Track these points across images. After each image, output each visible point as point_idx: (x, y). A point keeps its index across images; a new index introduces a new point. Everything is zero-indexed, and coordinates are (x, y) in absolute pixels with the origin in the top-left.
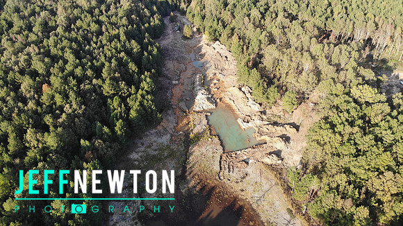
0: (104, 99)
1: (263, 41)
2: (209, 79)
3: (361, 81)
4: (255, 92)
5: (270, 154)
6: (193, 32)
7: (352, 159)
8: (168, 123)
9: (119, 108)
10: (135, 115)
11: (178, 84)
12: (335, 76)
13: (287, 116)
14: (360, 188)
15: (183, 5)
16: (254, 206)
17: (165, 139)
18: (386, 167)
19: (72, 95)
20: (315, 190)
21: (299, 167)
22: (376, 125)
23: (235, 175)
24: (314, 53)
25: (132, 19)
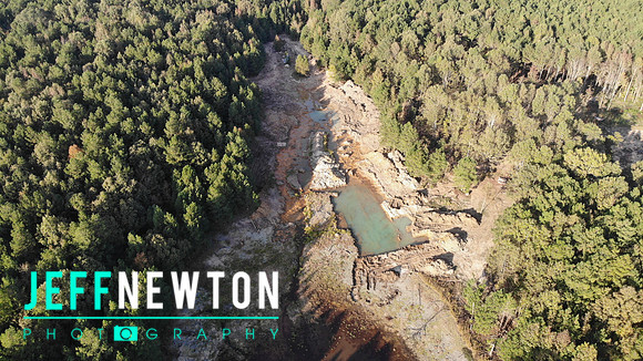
0: (166, 171)
1: (422, 80)
2: (336, 139)
3: (579, 143)
4: (409, 160)
5: (435, 259)
6: (311, 67)
7: (567, 266)
8: (270, 208)
9: (191, 185)
10: (216, 195)
11: (286, 148)
12: (538, 133)
13: (461, 198)
14: (582, 313)
15: (295, 25)
16: (410, 344)
17: (264, 235)
18: (624, 280)
19: (116, 163)
20: (509, 318)
21: (483, 280)
22: (607, 211)
23: (378, 293)
24: (504, 99)
25: (214, 46)
